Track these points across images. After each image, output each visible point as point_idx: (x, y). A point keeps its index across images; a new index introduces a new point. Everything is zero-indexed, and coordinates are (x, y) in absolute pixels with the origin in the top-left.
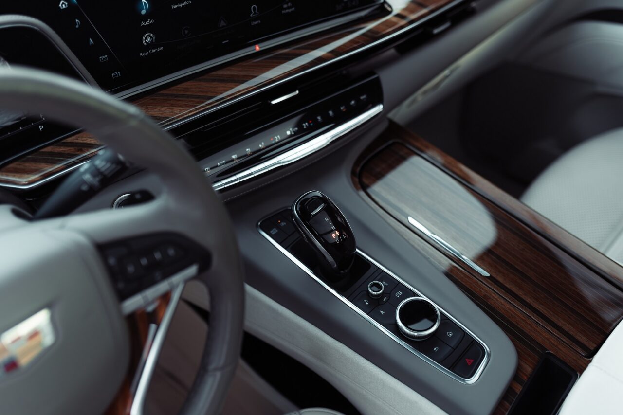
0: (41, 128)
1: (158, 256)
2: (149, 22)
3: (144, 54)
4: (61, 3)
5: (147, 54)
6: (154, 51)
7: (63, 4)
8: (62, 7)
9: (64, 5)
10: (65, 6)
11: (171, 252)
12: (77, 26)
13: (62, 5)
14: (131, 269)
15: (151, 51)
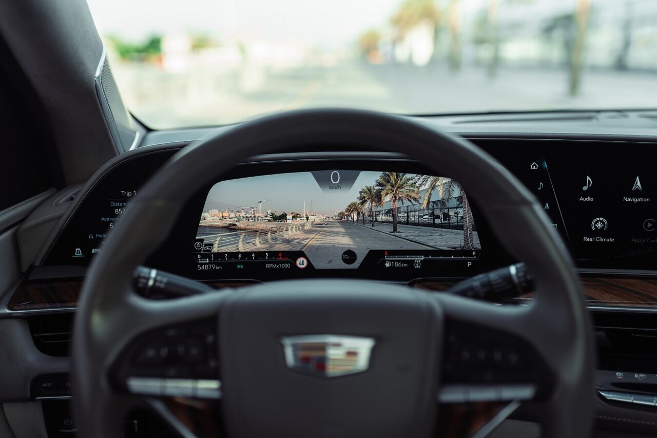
0: (469, 264)
1: (498, 356)
2: (589, 199)
3: (588, 240)
4: (533, 164)
5: (592, 240)
6: (602, 240)
7: (535, 165)
8: (533, 168)
9: (534, 167)
10: (536, 168)
11: (513, 358)
12: (539, 189)
13: (533, 166)
14: (466, 355)
15: (598, 239)
